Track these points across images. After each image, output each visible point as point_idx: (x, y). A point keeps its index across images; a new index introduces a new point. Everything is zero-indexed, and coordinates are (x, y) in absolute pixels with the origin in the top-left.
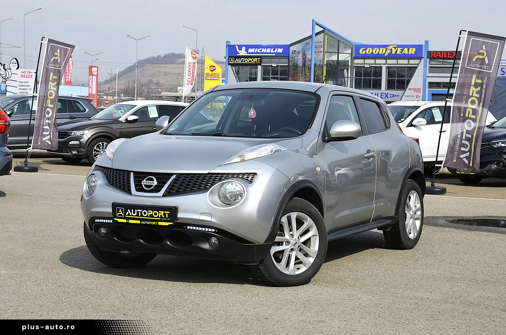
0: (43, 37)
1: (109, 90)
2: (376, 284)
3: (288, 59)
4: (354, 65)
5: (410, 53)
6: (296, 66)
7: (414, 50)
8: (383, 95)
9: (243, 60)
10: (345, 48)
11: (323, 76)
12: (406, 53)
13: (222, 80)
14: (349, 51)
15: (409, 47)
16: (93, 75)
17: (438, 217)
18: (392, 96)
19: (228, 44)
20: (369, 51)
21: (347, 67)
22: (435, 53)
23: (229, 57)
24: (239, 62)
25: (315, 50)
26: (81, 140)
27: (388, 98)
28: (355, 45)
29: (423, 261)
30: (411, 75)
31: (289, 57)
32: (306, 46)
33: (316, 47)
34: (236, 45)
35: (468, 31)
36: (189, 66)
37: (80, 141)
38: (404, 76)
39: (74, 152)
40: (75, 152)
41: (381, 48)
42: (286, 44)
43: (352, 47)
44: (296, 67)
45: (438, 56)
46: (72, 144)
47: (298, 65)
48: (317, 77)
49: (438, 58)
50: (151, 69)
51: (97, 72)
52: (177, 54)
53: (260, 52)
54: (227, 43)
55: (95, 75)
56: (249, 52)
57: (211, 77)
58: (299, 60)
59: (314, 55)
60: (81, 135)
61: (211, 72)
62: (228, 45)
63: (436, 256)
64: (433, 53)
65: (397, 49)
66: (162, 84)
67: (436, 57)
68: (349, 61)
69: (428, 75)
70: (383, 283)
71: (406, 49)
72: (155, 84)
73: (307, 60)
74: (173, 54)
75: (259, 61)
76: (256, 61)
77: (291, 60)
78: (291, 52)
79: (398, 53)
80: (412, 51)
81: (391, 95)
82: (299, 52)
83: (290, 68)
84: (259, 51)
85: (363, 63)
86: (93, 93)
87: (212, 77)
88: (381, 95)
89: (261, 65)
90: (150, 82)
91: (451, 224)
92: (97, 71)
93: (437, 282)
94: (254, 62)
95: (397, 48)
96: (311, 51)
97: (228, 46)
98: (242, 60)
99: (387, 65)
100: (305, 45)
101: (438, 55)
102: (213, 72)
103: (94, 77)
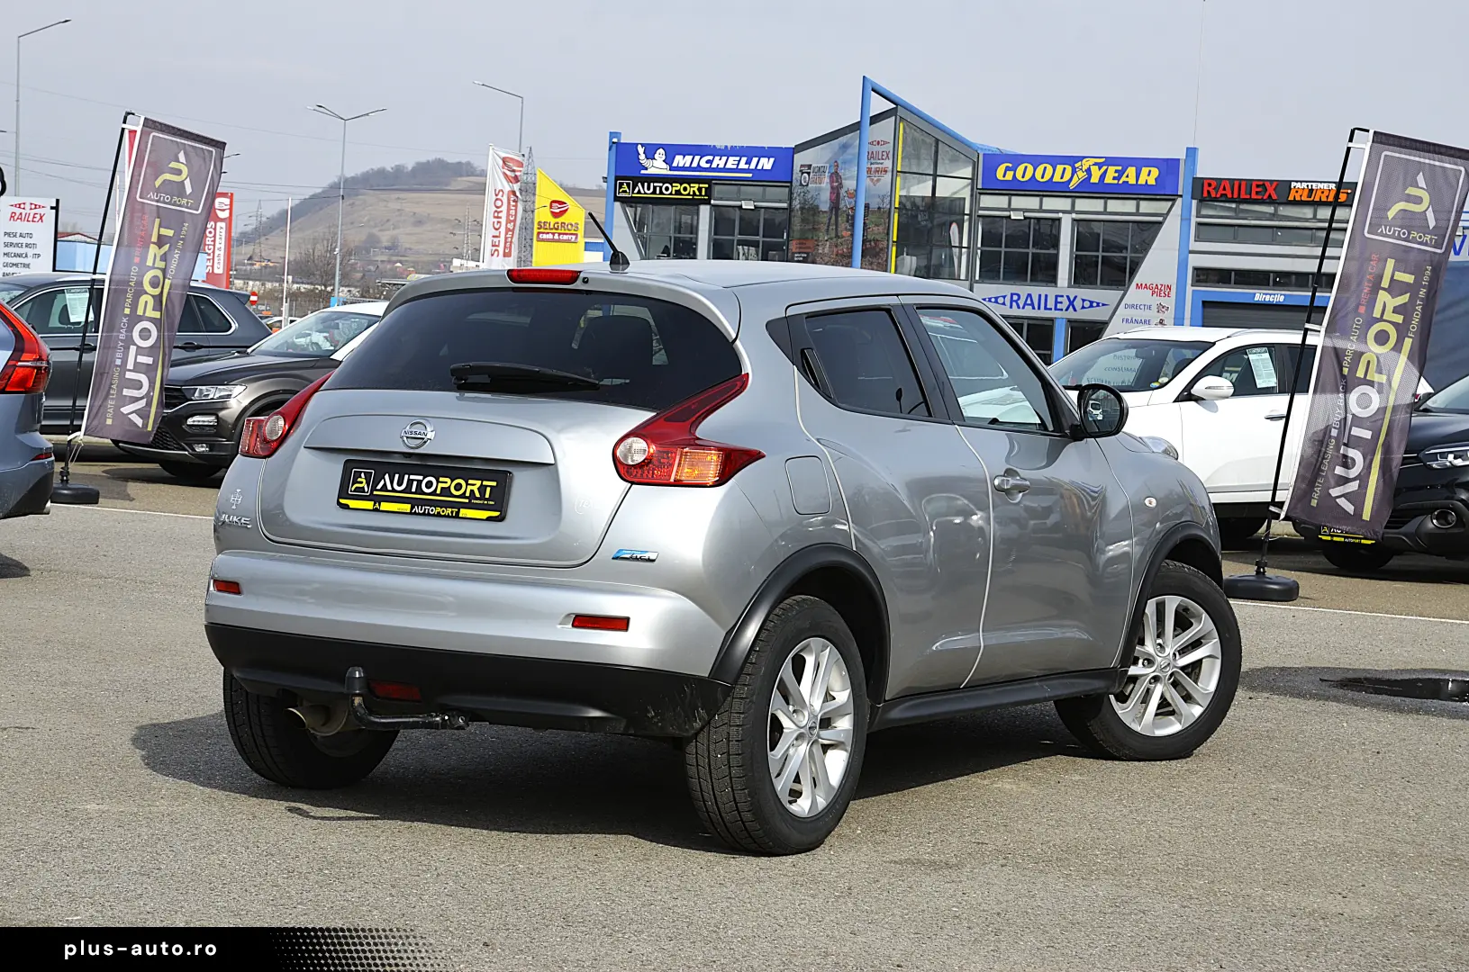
0: (129, 111)
1: (250, 262)
2: (1178, 868)
3: (787, 189)
4: (981, 212)
5: (1142, 181)
6: (811, 210)
7: (1155, 172)
8: (1061, 303)
9: (658, 189)
10: (954, 160)
11: (888, 241)
12: (1132, 181)
13: (586, 243)
14: (967, 172)
15: (1140, 163)
16: (218, 219)
17: (1296, 670)
18: (1087, 304)
19: (615, 140)
20: (1024, 173)
21: (959, 217)
22: (1214, 184)
23: (617, 178)
24: (645, 193)
25: (869, 166)
26: (221, 414)
27: (1075, 310)
28: (984, 154)
29: (1295, 800)
30: (1145, 247)
31: (791, 182)
32: (844, 152)
33: (871, 156)
34: (637, 144)
35: (1375, 132)
36: (497, 199)
37: (217, 417)
38: (1122, 248)
39: (201, 449)
40: (202, 447)
41: (1058, 166)
42: (784, 146)
43: (976, 160)
44: (811, 212)
45: (1224, 192)
46: (193, 425)
47: (817, 207)
48: (873, 243)
49: (1223, 199)
50: (377, 206)
51: (231, 209)
52: (452, 164)
53: (708, 165)
54: (611, 139)
55: (222, 220)
56: (675, 164)
57: (553, 234)
58: (822, 193)
59: (866, 182)
60: (220, 397)
61: (553, 221)
62: (614, 143)
63: (1327, 787)
64: (1210, 185)
65: (1106, 170)
66: (406, 249)
67: (1218, 196)
68: (964, 199)
69: (1194, 246)
70: (1198, 866)
71: (1131, 171)
72: (386, 248)
73: (845, 194)
74: (440, 165)
75: (703, 193)
76: (694, 191)
77: (796, 191)
78: (797, 168)
79: (1109, 180)
80: (1149, 176)
81: (1084, 300)
82: (820, 170)
83: (793, 214)
84: (703, 164)
85: (1006, 206)
86: (216, 271)
87: (556, 235)
88: (1056, 302)
89: (709, 203)
90: (372, 242)
91: (1340, 692)
92: (228, 207)
93: (1353, 865)
94: (689, 194)
95: (1105, 168)
96: (856, 168)
97: (614, 145)
98: (655, 188)
99: (1074, 216)
100: (840, 148)
101: (1224, 189)
102: (560, 220)
103: (221, 225)
